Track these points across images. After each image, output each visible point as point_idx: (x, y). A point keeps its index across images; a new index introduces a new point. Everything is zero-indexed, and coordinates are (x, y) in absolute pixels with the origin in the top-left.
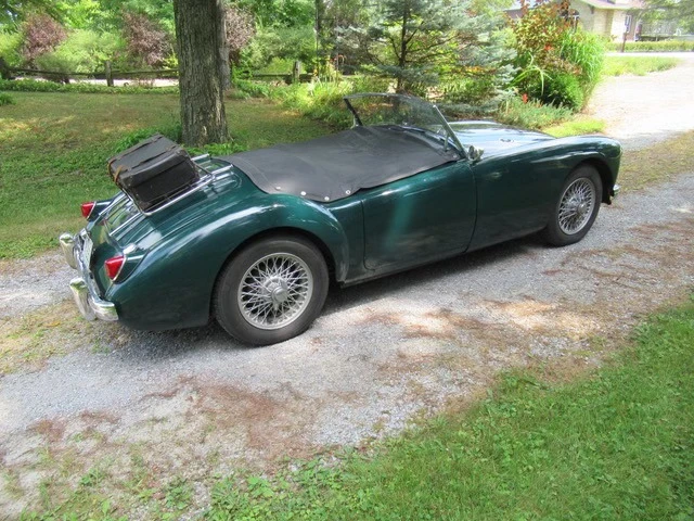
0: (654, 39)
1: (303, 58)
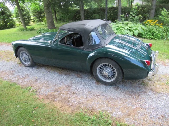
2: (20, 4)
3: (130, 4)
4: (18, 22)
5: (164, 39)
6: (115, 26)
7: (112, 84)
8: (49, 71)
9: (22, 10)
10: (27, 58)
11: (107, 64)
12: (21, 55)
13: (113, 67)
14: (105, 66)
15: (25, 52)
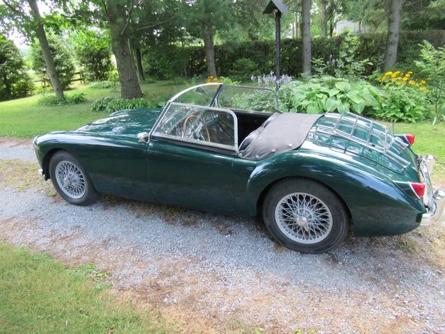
2: (47, 34)
3: (329, 31)
4: (40, 81)
5: (431, 120)
6: (301, 89)
7: (320, 250)
8: (138, 217)
9: (53, 49)
10: (75, 181)
11: (305, 195)
12: (60, 173)
13: (321, 202)
14: (298, 200)
15: (70, 163)
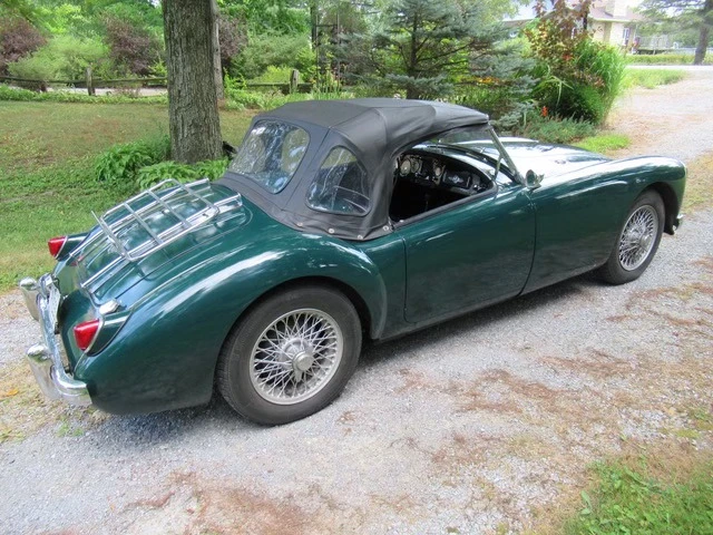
0: (651, 52)
1: (299, 66)
